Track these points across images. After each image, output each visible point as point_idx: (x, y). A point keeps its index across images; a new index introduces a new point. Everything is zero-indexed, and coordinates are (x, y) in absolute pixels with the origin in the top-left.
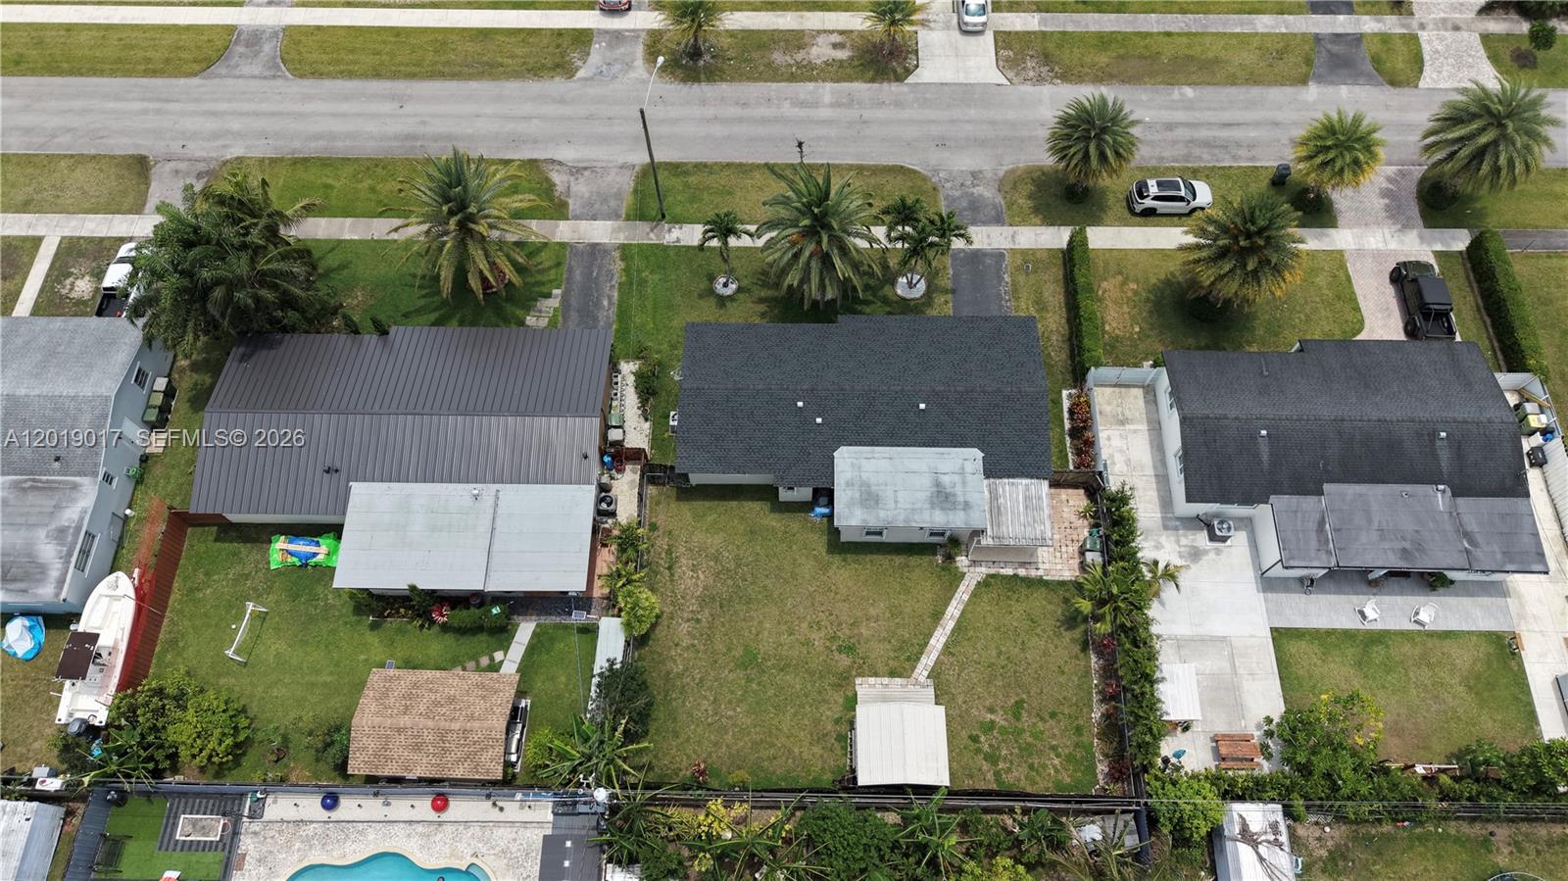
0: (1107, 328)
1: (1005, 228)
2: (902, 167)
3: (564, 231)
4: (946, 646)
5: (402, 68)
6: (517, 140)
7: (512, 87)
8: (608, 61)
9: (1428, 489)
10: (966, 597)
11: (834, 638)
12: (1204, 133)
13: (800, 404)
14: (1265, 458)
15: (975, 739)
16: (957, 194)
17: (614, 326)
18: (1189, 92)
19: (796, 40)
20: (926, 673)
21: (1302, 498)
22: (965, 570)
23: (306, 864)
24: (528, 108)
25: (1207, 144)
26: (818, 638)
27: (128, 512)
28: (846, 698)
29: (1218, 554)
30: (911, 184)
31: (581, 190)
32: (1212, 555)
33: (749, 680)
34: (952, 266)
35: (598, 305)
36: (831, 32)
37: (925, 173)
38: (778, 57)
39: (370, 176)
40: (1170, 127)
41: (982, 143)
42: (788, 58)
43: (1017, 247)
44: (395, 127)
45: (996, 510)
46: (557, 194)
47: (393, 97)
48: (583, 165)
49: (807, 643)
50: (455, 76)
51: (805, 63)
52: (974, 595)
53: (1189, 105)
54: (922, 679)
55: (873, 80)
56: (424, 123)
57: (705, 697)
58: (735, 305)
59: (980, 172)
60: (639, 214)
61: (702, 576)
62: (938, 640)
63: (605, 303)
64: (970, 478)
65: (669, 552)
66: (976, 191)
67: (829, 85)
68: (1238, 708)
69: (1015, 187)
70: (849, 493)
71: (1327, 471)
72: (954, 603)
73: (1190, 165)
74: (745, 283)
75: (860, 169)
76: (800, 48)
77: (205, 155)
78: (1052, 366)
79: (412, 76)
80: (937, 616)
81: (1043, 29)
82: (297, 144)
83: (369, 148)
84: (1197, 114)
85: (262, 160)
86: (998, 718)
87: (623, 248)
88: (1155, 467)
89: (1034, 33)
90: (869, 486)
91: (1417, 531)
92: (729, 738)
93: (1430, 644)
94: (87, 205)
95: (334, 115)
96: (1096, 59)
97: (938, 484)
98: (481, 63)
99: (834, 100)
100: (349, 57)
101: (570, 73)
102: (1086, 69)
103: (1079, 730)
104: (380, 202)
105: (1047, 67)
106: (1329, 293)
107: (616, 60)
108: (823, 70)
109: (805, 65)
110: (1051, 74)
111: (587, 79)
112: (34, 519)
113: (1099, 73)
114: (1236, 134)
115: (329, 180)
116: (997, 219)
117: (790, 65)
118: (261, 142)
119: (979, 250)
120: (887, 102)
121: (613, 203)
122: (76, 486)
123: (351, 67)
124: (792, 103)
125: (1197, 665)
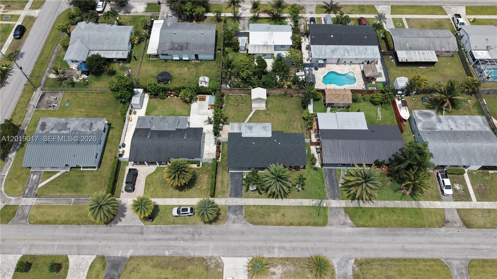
0: (207, 176)
1: (228, 204)
2: (254, 225)
3: (343, 203)
4: (249, 114)
5: (409, 263)
6: (364, 234)
7: (372, 255)
8: (345, 267)
11: (269, 116)
12: (167, 236)
13: (279, 143)
14: (186, 134)
15: (245, 102)
16: (240, 216)
17: (324, 176)
18: (167, 253)
20: (253, 110)
24: (365, 246)
25: (167, 233)
26: (273, 115)
28: (267, 107)
30: (252, 219)
31: (343, 217)
33: (285, 109)
35: (329, 182)
37: (248, 223)
38: (292, 268)
39: (401, 221)
40: (176, 239)
41: (232, 233)
42: (289, 268)
43: (225, 199)
44: (401, 239)
45: (240, 128)
46: (348, 216)
47: (406, 250)
48: (343, 226)
50: (392, 260)
51: (284, 266)
53: (168, 248)
55: (263, 258)
56: (394, 240)
57: (292, 107)
58: (296, 182)
59: (232, 223)
60: (325, 208)
62: (251, 115)
63: (328, 183)
64: (245, 131)
65: (303, 129)
66: (234, 217)
67: (276, 256)
68: (199, 105)
69: (224, 217)
70: (269, 129)
73: (174, 225)
74: (294, 188)
75: (266, 224)
76: (285, 273)
77: (451, 229)
79: (405, 260)
82: (427, 232)
83: (406, 231)
84: (167, 244)
85: (434, 227)
86: (241, 104)
87: (327, 198)
88: (204, 145)
90: (265, 130)
91: (161, 122)
92: (287, 101)
94: (473, 211)
95: (421, 243)
96: (192, 267)
97: (251, 130)
98: (385, 266)
99: (274, 250)
100: (428, 268)
101: (356, 261)
102: (196, 263)
103: (227, 103)
104: (395, 212)
105: (208, 264)
106: (151, 186)
107: (343, 267)
108: (278, 262)
109: (284, 265)
110: (207, 261)
111: (350, 259)
112: (427, 123)
113: (192, 261)
114: (158, 236)
115: (412, 219)
116: (229, 207)
117: (288, 265)
118: (437, 233)
119: (235, 198)
120: (258, 249)
121: (332, 213)
122: (423, 129)
123: (425, 264)
124: (286, 248)
125: (205, 111)
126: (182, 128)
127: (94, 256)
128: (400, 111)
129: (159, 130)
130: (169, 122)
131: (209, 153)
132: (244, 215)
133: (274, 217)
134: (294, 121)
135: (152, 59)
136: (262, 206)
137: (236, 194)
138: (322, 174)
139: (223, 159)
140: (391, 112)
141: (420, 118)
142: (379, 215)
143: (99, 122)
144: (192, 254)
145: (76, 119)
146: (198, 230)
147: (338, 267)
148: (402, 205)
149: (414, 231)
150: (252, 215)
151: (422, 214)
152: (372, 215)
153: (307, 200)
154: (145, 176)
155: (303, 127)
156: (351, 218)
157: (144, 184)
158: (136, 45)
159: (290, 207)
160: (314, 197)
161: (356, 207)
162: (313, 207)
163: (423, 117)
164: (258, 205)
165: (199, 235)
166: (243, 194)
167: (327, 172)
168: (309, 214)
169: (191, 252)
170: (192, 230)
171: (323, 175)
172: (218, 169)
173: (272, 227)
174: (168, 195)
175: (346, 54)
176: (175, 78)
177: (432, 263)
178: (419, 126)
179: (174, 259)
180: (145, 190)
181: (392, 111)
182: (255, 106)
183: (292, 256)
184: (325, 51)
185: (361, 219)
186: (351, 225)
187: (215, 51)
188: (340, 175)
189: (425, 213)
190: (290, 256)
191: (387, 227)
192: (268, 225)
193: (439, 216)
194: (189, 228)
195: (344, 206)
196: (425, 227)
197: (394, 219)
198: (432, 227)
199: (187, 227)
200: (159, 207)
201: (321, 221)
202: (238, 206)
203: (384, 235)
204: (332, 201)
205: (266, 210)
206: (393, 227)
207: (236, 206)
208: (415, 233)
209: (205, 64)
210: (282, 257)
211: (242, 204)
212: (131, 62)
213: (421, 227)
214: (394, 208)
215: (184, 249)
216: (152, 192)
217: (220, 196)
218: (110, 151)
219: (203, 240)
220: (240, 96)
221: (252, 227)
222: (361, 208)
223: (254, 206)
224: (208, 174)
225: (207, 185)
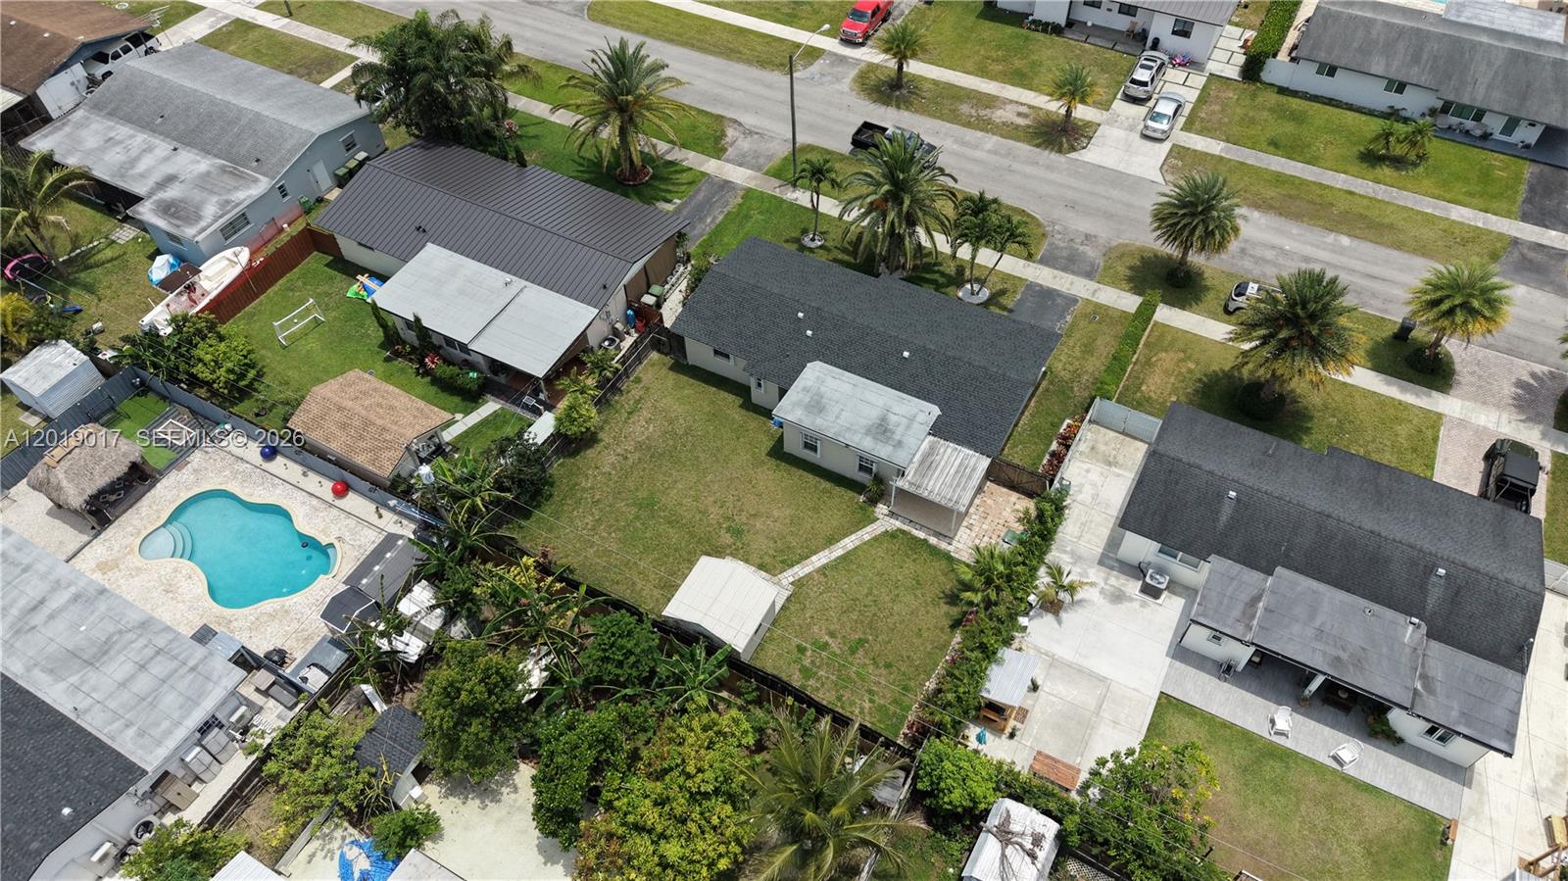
0: (1144, 388)
1: (1092, 283)
2: (1024, 211)
3: (711, 166)
4: (824, 567)
8: (823, 72)
9: (1401, 618)
10: (867, 537)
11: (729, 519)
13: (801, 315)
14: (1224, 518)
15: (801, 650)
16: (1062, 244)
17: (704, 237)
19: (990, 102)
20: (791, 579)
21: (1246, 569)
22: (881, 516)
23: (223, 487)
26: (715, 513)
27: (285, 226)
29: (1141, 606)
31: (743, 145)
32: (1136, 605)
34: (1023, 293)
35: (702, 220)
36: (1022, 104)
37: (1043, 222)
38: (965, 108)
40: (1307, 260)
41: (1109, 216)
42: (973, 112)
43: (1094, 299)
46: (723, 142)
48: (757, 130)
49: (704, 513)
51: (985, 118)
52: (876, 539)
53: (1341, 251)
54: (785, 582)
55: (1038, 146)
57: (592, 514)
59: (1095, 236)
61: (651, 429)
62: (821, 559)
63: (709, 221)
64: (916, 425)
65: (638, 402)
66: (1082, 248)
67: (996, 138)
68: (1081, 744)
70: (801, 395)
71: (1287, 556)
72: (853, 537)
74: (830, 244)
76: (988, 107)
78: (1069, 398)
80: (831, 541)
81: (1223, 155)
82: (560, 57)
84: (1343, 259)
86: (834, 644)
87: (748, 190)
89: (1213, 156)
90: (822, 397)
91: (1363, 649)
92: (590, 551)
93: (1341, 788)
96: (1263, 191)
97: (884, 419)
102: (1248, 196)
112: (216, 189)
114: (1377, 286)
116: (1089, 275)
119: (1055, 290)
122: (256, 181)
125: (1061, 688)
126: (1238, 567)
129: (1376, 607)
131: (1110, 464)
132: (1046, 242)
137: (1047, 298)
144: (1257, 214)
156: (719, 135)
160: (785, 206)
161: (684, 148)
163: (198, 207)
166: (1021, 291)
169: (1259, 220)
170: (1247, 262)
177: (618, 22)
179: (1320, 222)
180: (1436, 437)
183: (949, 125)
185: (697, 124)
186: (736, 126)
190: (957, 127)
194: (1257, 272)
195: (713, 161)
200: (1369, 364)
202: (1057, 269)
207: (1064, 269)
210: (979, 132)
211: (1041, 266)
221: (1034, 211)
224: (1139, 394)
225: (1154, 359)
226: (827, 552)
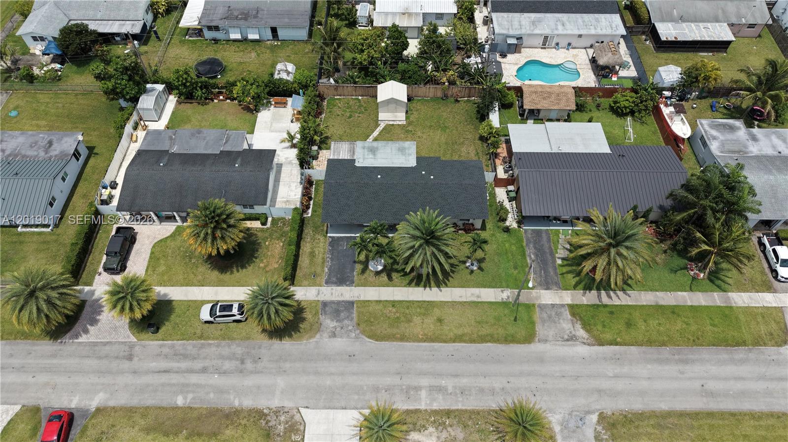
0: (282, 244)
1: (322, 299)
2: (377, 340)
3: (567, 297)
4: (373, 132)
5: (721, 422)
6: (616, 359)
7: (638, 405)
8: (579, 430)
9: (177, 152)
11: (413, 134)
12: (184, 365)
13: (432, 177)
15: (366, 110)
16: (346, 322)
17: (524, 244)
18: (180, 401)
20: (381, 125)
24: (620, 385)
25: (185, 357)
26: (419, 134)
28: (409, 119)
30: (372, 328)
31: (566, 324)
33: (443, 123)
34: (354, 276)
35: (537, 256)
37: (363, 337)
38: (459, 433)
39: (694, 333)
40: (204, 370)
41: (327, 358)
42: (453, 434)
43: (317, 288)
45: (353, 151)
46: (579, 322)
47: (711, 394)
48: (570, 343)
49: (423, 133)
50: (682, 414)
51: (441, 428)
53: (184, 388)
54: (383, 124)
56: (682, 373)
57: (458, 119)
58: (466, 255)
59: (330, 337)
60: (530, 307)
62: (376, 132)
63: (532, 256)
65: (479, 158)
66: (334, 324)
67: (423, 407)
68: (274, 115)
69: (312, 325)
70: (410, 152)
73: (203, 341)
74: (462, 266)
75: (403, 338)
79: (710, 415)
82: (752, 356)
83: (705, 353)
84: (182, 380)
85: (765, 344)
86: (357, 115)
90: (402, 154)
91: (191, 139)
92: (449, 110)
95: (742, 379)
96: (233, 432)
97: (374, 155)
98: (668, 427)
99: (419, 393)
100: (763, 433)
101: (602, 417)
102: (243, 422)
103: (330, 112)
104: (679, 315)
105: (270, 424)
106: (162, 262)
107: (574, 432)
108: (428, 420)
109: (440, 426)
110: (269, 418)
111: (589, 412)
112: (729, 142)
113: (235, 419)
114: (164, 364)
115: (716, 329)
116: (325, 304)
117: (451, 426)
118: (774, 357)
119: (339, 286)
120: (384, 391)
121: (545, 315)
122: (722, 152)
123: (757, 423)
124: (446, 390)
125: (284, 125)
126: (233, 150)
127: (16, 406)
128: (670, 124)
129: (186, 152)
130: (208, 138)
131: (287, 201)
132: (355, 320)
133: (418, 326)
134: (463, 143)
135: (191, 39)
136: (394, 301)
137: (341, 278)
138: (520, 240)
139: (316, 211)
140: (653, 129)
141: (714, 133)
142: (645, 321)
143: (65, 139)
144: (236, 403)
145: (22, 134)
146: (253, 351)
147: (562, 431)
148: (691, 302)
149: (723, 354)
150: (372, 320)
151: (737, 318)
152: (629, 320)
153: (489, 289)
154: (151, 243)
155: (480, 154)
156: (586, 326)
157: (147, 259)
158: (162, 15)
159: (453, 304)
160: (504, 284)
161: (594, 305)
162: (504, 304)
163: (720, 132)
164: (386, 301)
165: (255, 362)
166: (355, 278)
167: (530, 236)
168: (495, 318)
169: (235, 398)
170: (240, 352)
171: (523, 242)
172: (306, 231)
173: (416, 344)
174: (195, 281)
175: (560, 27)
176: (231, 70)
177: (771, 422)
178: (714, 147)
179: (195, 414)
180: (147, 271)
181: (655, 127)
182: (385, 117)
183: (460, 407)
184: (520, 22)
185: (606, 329)
186: (585, 341)
187: (311, 25)
188: (558, 241)
189: (742, 317)
190: (454, 408)
191: (663, 344)
192: (407, 341)
193: (773, 322)
194: (234, 347)
195: (570, 302)
196: (745, 345)
197: (677, 328)
198: (761, 345)
199: (229, 346)
200: (174, 303)
201: (522, 333)
202: (343, 301)
203: (660, 361)
204: (543, 291)
205: (402, 310)
206: (678, 346)
207: (339, 303)
208: (726, 356)
209: (291, 47)
210: (437, 408)
211: (351, 299)
212: (149, 44)
213: (738, 344)
214: (675, 306)
215: (220, 391)
216: (163, 274)
217: (306, 283)
218: (85, 196)
219: (262, 372)
220: (355, 101)
221: (371, 344)
222: (606, 306)
223: (379, 302)
224: (283, 240)
225: (280, 261)
226: (375, 136)
